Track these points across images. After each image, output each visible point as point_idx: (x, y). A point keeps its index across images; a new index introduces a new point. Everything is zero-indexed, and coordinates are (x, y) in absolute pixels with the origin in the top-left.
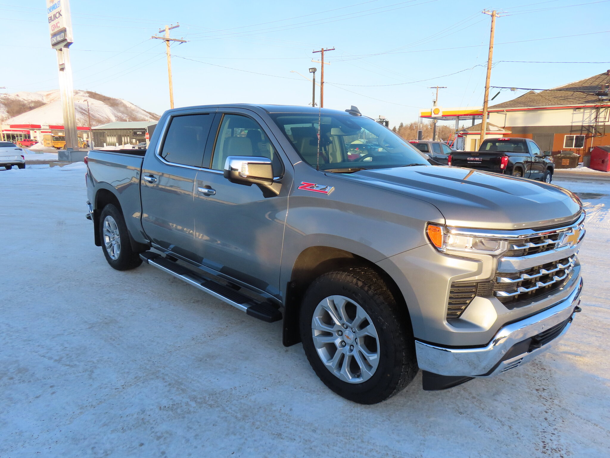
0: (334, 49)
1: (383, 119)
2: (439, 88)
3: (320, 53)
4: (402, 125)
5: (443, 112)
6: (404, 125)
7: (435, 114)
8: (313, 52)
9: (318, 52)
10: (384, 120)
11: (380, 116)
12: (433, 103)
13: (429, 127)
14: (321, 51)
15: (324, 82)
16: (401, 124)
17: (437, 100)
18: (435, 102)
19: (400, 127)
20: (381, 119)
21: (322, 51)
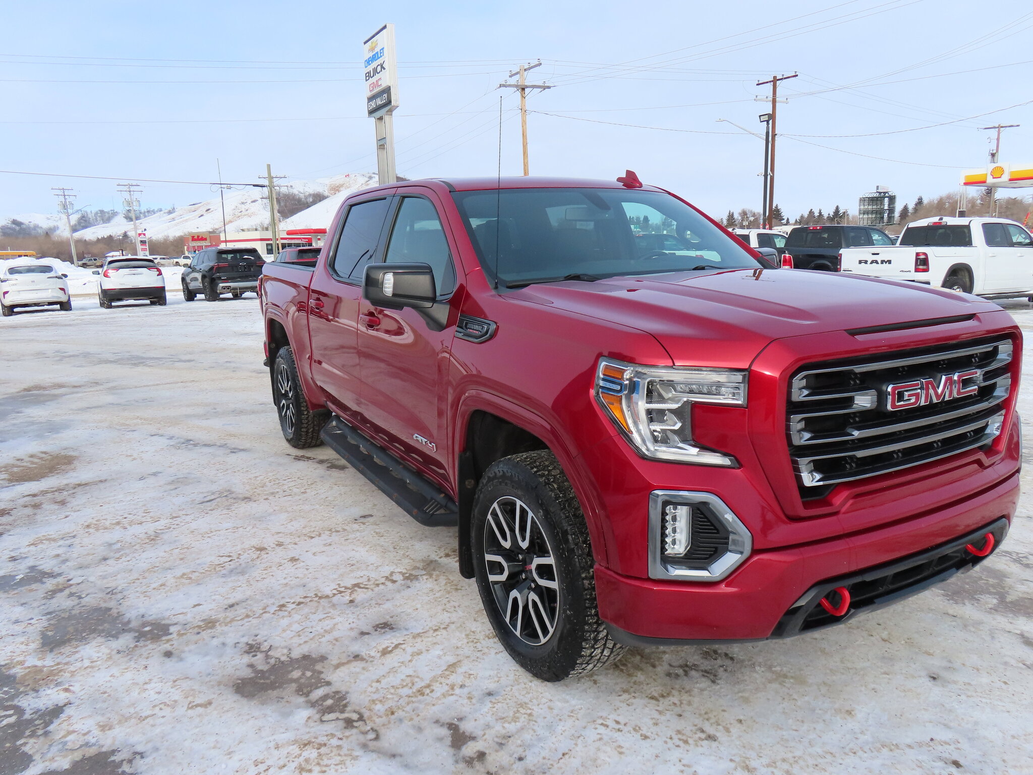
0: (797, 76)
1: (885, 193)
2: (1002, 127)
3: (770, 86)
4: (920, 202)
5: (1011, 173)
6: (925, 201)
7: (994, 178)
8: (758, 85)
9: (767, 82)
10: (887, 195)
11: (878, 187)
12: (990, 157)
13: (979, 201)
14: (772, 81)
15: (776, 135)
16: (919, 199)
17: (997, 150)
18: (993, 155)
19: (916, 205)
20: (880, 193)
21: (775, 80)
